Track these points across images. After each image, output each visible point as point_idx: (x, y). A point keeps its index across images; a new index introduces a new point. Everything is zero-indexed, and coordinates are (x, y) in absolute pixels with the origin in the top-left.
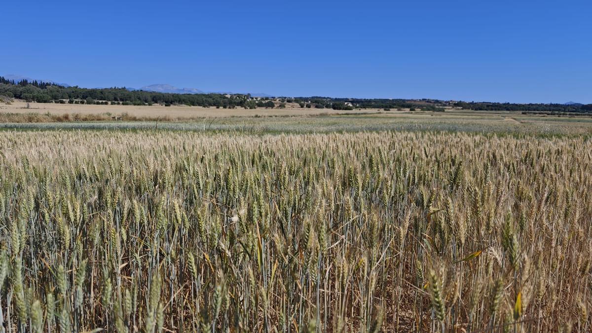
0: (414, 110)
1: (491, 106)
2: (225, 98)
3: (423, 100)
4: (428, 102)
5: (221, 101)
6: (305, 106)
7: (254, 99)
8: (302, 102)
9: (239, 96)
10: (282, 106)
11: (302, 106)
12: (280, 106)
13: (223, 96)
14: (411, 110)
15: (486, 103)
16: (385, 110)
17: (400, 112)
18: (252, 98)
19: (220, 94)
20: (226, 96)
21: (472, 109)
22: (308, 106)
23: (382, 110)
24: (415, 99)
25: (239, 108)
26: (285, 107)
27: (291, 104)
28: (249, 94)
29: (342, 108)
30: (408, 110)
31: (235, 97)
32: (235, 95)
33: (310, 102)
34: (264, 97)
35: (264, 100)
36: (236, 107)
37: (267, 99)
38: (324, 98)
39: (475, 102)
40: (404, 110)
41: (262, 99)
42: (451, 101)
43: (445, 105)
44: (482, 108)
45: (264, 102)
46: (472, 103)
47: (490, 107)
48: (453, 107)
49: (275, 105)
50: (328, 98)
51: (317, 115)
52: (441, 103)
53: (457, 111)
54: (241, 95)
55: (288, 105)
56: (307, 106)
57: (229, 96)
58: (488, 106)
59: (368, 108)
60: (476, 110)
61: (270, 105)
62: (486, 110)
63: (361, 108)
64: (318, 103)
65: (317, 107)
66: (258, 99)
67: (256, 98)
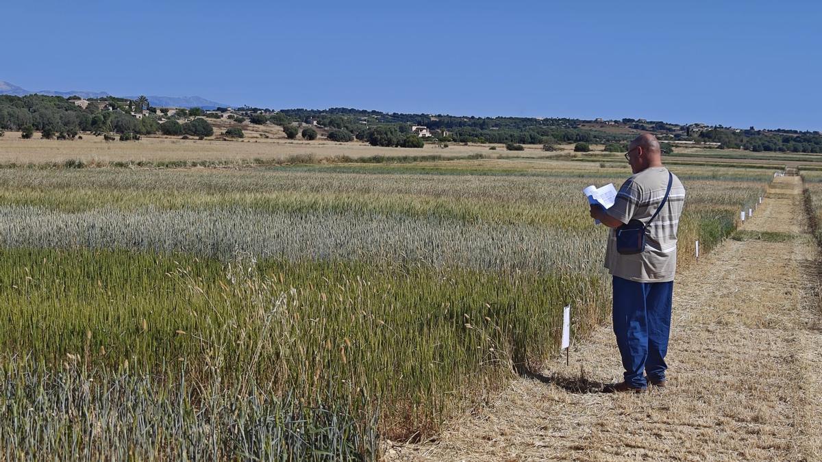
0: (584, 149)
1: (795, 140)
2: (72, 108)
3: (626, 121)
4: (636, 127)
5: (56, 117)
6: (300, 134)
7: (159, 113)
8: (295, 124)
9: (114, 102)
10: (234, 133)
11: (291, 135)
12: (228, 133)
13: (65, 103)
14: (577, 149)
15: (784, 131)
16: (510, 148)
17: (548, 153)
18: (153, 111)
19: (59, 98)
20: (77, 103)
21: (746, 149)
22: (309, 135)
23: (501, 149)
24: (604, 119)
25: (88, 137)
26: (241, 136)
27: (261, 127)
28: (143, 99)
29: (395, 140)
30: (569, 149)
31: (102, 106)
32: (103, 99)
33: (315, 123)
34: (187, 106)
35: (185, 114)
36: (80, 134)
37: (194, 112)
38: (364, 112)
39: (756, 129)
40: (562, 149)
41: (181, 113)
42: (697, 125)
43: (678, 137)
44: (771, 145)
45: (181, 121)
46: (749, 133)
47: (792, 143)
48: (697, 142)
49: (215, 129)
50: (374, 112)
51: (280, 163)
52: (670, 130)
53: (708, 152)
54: (122, 100)
55: (251, 131)
56: (304, 135)
57: (84, 103)
58: (786, 140)
59: (473, 141)
60: (755, 150)
61: (202, 131)
62: (781, 150)
63: (455, 140)
64: (339, 126)
65: (332, 137)
66: (169, 114)
67: (162, 111)
